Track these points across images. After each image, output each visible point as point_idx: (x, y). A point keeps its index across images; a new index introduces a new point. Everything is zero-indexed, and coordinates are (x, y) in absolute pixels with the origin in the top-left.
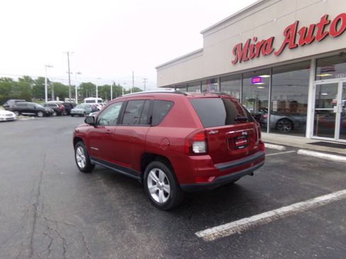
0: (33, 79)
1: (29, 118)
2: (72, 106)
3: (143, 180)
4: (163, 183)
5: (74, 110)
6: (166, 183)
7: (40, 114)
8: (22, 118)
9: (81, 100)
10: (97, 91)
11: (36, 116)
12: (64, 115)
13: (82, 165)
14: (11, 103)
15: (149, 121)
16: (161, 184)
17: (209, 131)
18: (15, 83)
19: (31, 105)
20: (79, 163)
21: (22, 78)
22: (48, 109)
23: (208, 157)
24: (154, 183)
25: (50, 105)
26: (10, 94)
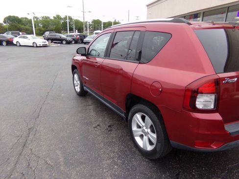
0: (62, 17)
1: (56, 45)
2: (85, 37)
3: (127, 118)
4: (149, 130)
5: (86, 40)
6: (153, 131)
7: (64, 42)
8: (53, 45)
9: (91, 33)
10: (102, 25)
11: (62, 43)
12: (80, 43)
13: (78, 89)
14: (47, 34)
15: (137, 57)
16: (146, 130)
17: (224, 79)
18: (51, 20)
19: (58, 36)
20: (76, 88)
21: (56, 16)
22: (69, 39)
23: (217, 117)
24: (139, 127)
25: (70, 36)
26: (48, 28)
